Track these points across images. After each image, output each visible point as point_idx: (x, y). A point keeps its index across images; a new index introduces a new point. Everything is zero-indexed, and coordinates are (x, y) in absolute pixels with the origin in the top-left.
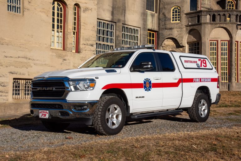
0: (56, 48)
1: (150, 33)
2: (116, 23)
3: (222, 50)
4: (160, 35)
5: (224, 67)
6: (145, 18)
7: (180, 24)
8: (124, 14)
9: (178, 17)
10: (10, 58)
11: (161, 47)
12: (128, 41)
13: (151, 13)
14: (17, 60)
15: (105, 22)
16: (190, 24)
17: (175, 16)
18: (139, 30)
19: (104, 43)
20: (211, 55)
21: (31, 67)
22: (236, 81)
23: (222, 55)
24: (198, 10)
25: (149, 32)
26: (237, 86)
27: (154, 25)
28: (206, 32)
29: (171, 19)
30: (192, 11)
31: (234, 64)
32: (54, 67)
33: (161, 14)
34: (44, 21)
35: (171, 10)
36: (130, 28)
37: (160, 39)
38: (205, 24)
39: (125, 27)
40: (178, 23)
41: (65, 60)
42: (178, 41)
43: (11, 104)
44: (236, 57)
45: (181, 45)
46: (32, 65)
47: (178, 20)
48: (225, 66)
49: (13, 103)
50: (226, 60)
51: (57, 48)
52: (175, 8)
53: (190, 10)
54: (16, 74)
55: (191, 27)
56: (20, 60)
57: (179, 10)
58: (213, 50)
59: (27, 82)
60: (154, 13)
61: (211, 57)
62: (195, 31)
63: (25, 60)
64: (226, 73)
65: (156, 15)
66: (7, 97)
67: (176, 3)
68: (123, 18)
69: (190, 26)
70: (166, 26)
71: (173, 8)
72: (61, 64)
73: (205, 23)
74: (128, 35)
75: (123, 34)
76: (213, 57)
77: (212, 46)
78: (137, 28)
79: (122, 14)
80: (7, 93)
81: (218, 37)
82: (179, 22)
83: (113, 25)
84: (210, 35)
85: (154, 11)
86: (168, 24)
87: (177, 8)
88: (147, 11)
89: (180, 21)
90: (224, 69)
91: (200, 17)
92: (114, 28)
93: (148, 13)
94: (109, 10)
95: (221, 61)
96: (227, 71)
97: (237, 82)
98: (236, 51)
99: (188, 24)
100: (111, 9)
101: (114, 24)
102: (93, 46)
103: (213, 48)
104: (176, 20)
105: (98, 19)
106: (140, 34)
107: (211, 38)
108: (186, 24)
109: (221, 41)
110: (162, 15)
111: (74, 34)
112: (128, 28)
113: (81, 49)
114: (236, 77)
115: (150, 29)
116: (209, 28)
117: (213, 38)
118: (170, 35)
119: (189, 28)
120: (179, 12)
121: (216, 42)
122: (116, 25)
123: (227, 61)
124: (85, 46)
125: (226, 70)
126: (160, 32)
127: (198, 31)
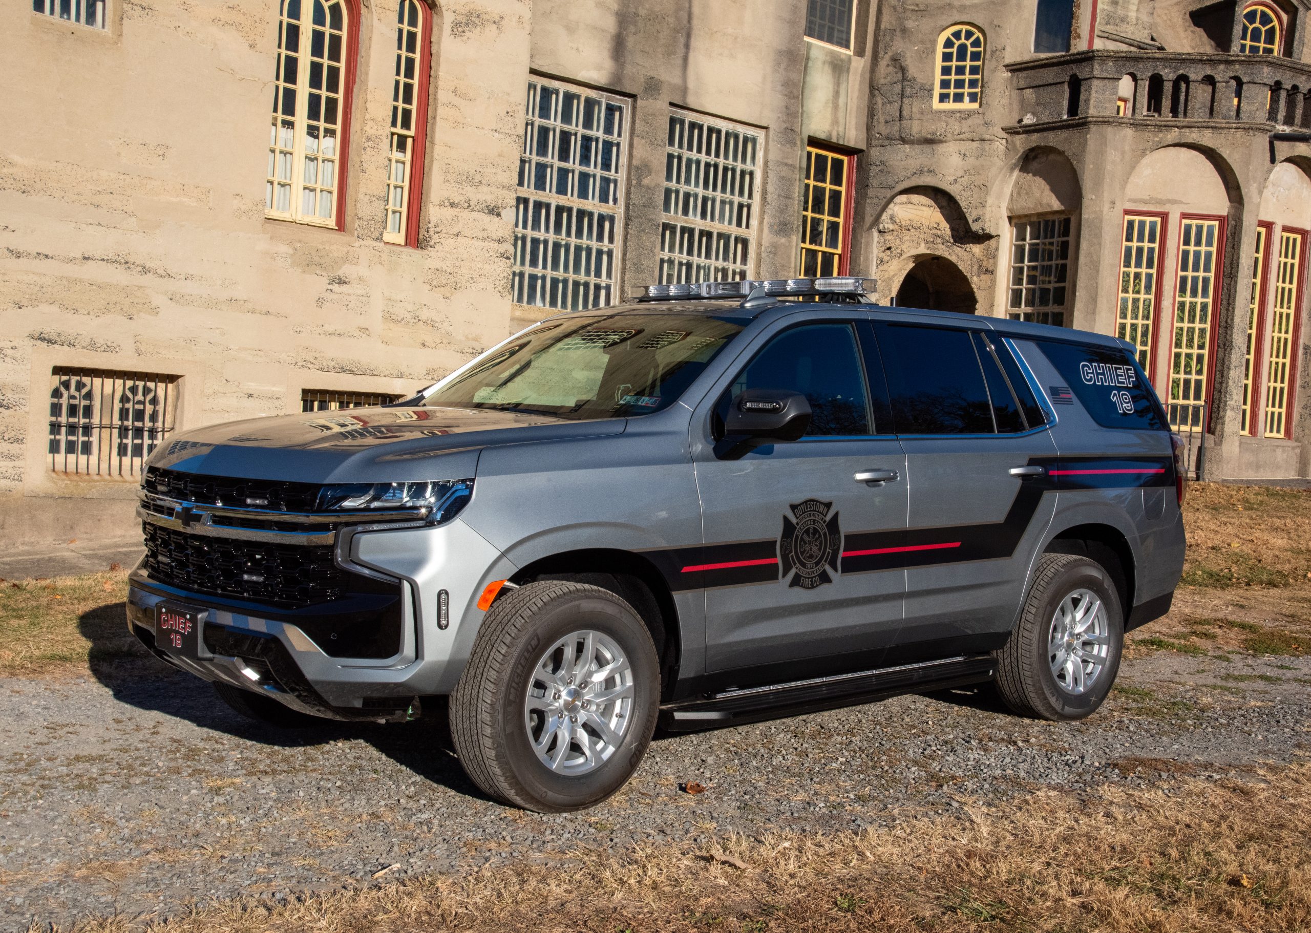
0: (299, 218)
1: (821, 160)
2: (633, 96)
3: (1185, 268)
4: (874, 170)
5: (1189, 356)
6: (794, 76)
7: (976, 120)
8: (681, 51)
9: (973, 84)
10: (36, 261)
11: (875, 234)
12: (696, 196)
13: (832, 53)
14: (73, 271)
15: (573, 89)
16: (1029, 120)
17: (953, 77)
18: (761, 140)
19: (563, 200)
20: (1125, 290)
21: (155, 311)
22: (1243, 428)
23: (1183, 290)
24: (1073, 50)
25: (814, 151)
26: (1248, 457)
27: (841, 121)
28: (1109, 167)
29: (930, 91)
30: (1043, 56)
31: (1239, 340)
32: (278, 315)
33: (883, 63)
34: (233, 72)
35: (934, 42)
36: (711, 130)
37: (871, 192)
38: (1105, 126)
39: (682, 122)
40: (969, 114)
41: (341, 282)
42: (963, 205)
43: (38, 497)
44: (1256, 306)
45: (975, 227)
46: (159, 300)
47: (967, 99)
48: (1195, 351)
49: (51, 497)
50: (1203, 320)
51: (306, 220)
52: (957, 35)
53: (1037, 49)
54: (71, 345)
55: (1035, 139)
56: (91, 271)
57: (976, 43)
58: (1138, 265)
59: (134, 390)
60: (851, 53)
61: (1125, 301)
62: (1052, 157)
63: (118, 276)
64: (1198, 383)
65: (859, 65)
66: (17, 463)
67: (963, 8)
68: (678, 72)
69: (1029, 130)
70: (904, 122)
71: (948, 33)
72: (320, 302)
73: (1105, 122)
74: (698, 162)
75: (670, 157)
76: (1136, 301)
77: (1135, 244)
78: (751, 132)
79: (674, 53)
80: (19, 441)
81: (1170, 197)
82: (975, 106)
83: (620, 109)
84: (1129, 186)
85: (847, 47)
86: (916, 116)
87: (969, 34)
88: (809, 46)
89: (980, 106)
90: (1188, 365)
91: (1082, 88)
92: (626, 126)
93: (814, 53)
94: (603, 31)
95: (1176, 324)
96: (1204, 377)
97: (1251, 432)
98: (1255, 276)
99: (1020, 121)
100: (610, 24)
101: (626, 104)
102: (499, 215)
103: (1140, 250)
104: (959, 98)
105: (533, 72)
106: (766, 163)
107: (1130, 200)
108: (1012, 122)
109: (1185, 216)
110: (891, 69)
111: (402, 146)
112: (701, 128)
113: (432, 230)
114: (1248, 408)
115: (822, 135)
116: (1127, 148)
117: (1145, 202)
118: (921, 172)
119: (1021, 143)
120: (975, 56)
121: (1159, 220)
122: (634, 108)
123: (1208, 326)
124: (455, 211)
125: (1199, 372)
126: (875, 154)
127: (1068, 160)
